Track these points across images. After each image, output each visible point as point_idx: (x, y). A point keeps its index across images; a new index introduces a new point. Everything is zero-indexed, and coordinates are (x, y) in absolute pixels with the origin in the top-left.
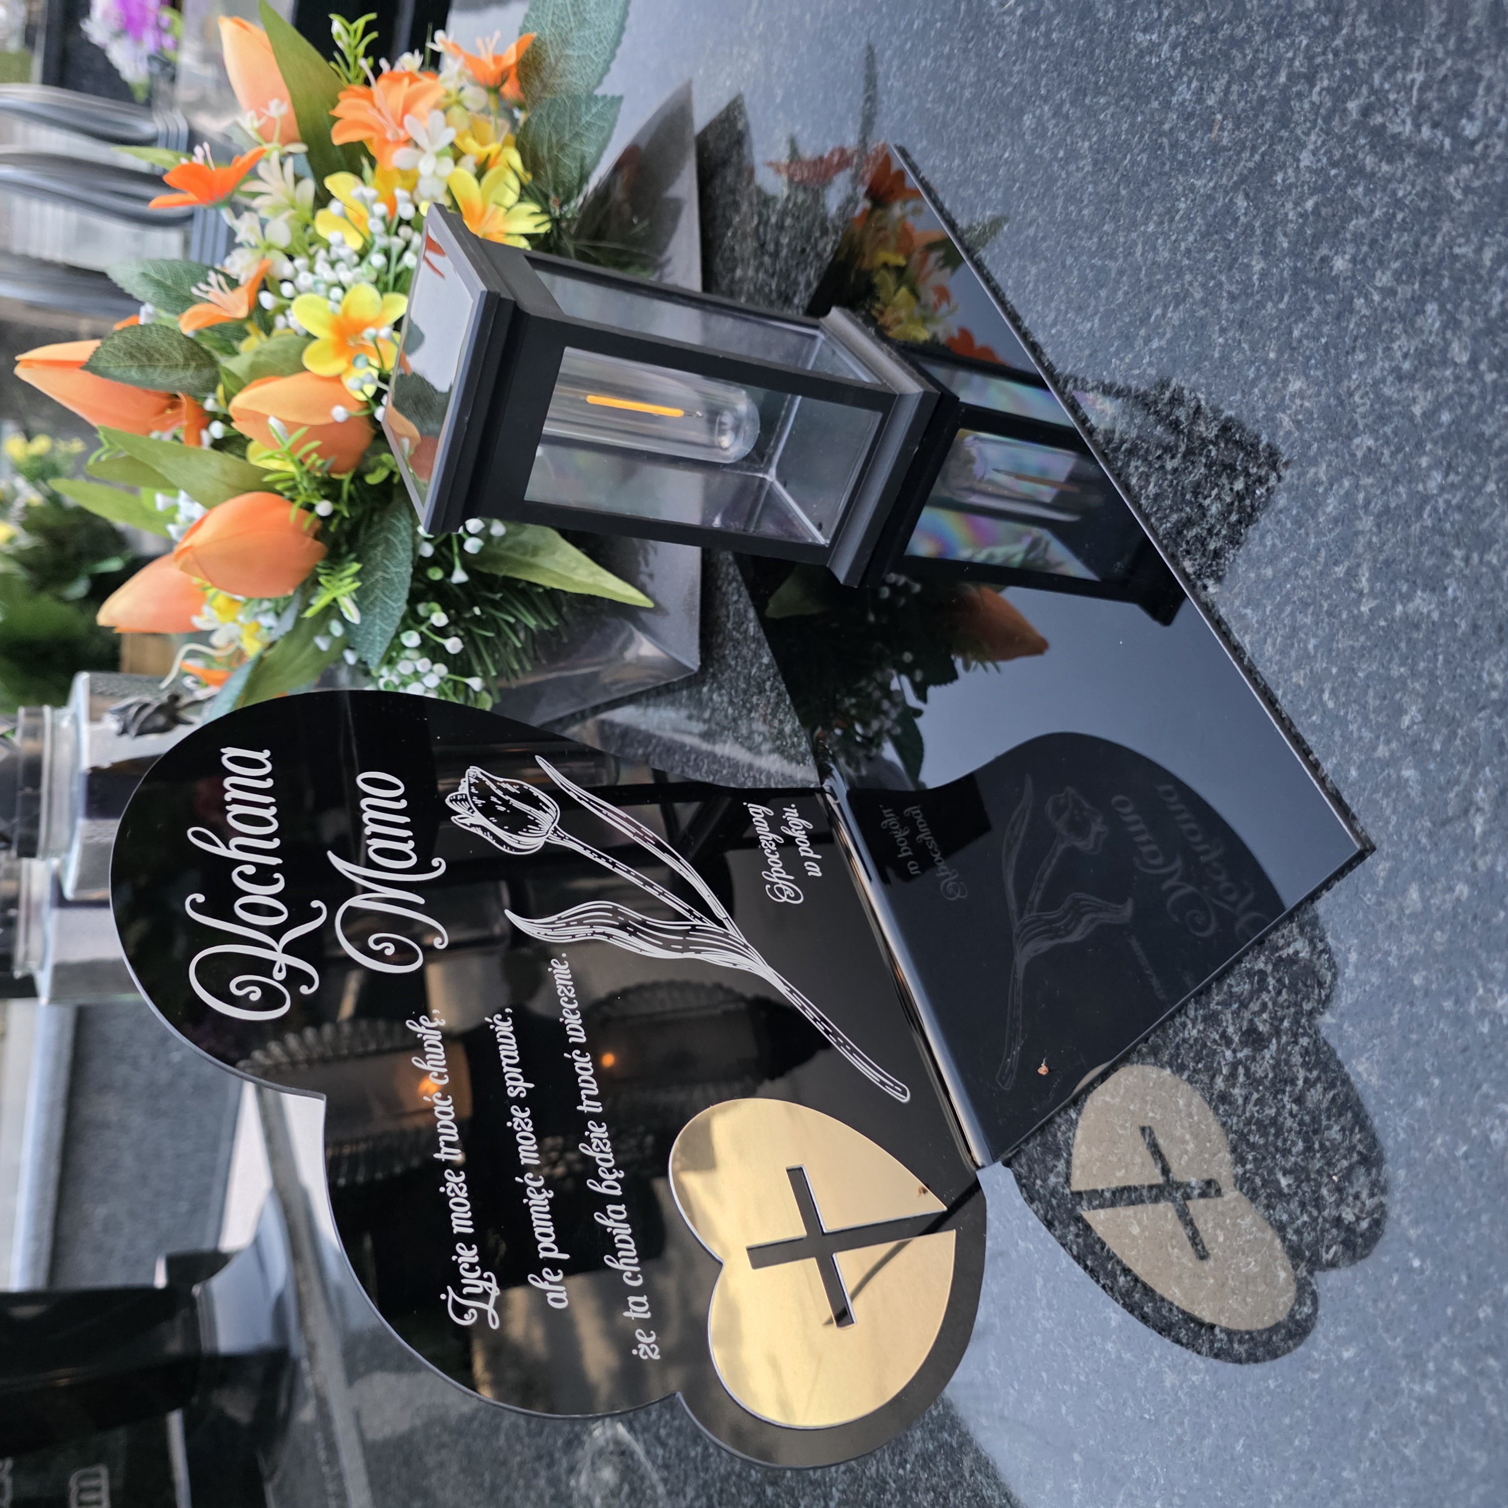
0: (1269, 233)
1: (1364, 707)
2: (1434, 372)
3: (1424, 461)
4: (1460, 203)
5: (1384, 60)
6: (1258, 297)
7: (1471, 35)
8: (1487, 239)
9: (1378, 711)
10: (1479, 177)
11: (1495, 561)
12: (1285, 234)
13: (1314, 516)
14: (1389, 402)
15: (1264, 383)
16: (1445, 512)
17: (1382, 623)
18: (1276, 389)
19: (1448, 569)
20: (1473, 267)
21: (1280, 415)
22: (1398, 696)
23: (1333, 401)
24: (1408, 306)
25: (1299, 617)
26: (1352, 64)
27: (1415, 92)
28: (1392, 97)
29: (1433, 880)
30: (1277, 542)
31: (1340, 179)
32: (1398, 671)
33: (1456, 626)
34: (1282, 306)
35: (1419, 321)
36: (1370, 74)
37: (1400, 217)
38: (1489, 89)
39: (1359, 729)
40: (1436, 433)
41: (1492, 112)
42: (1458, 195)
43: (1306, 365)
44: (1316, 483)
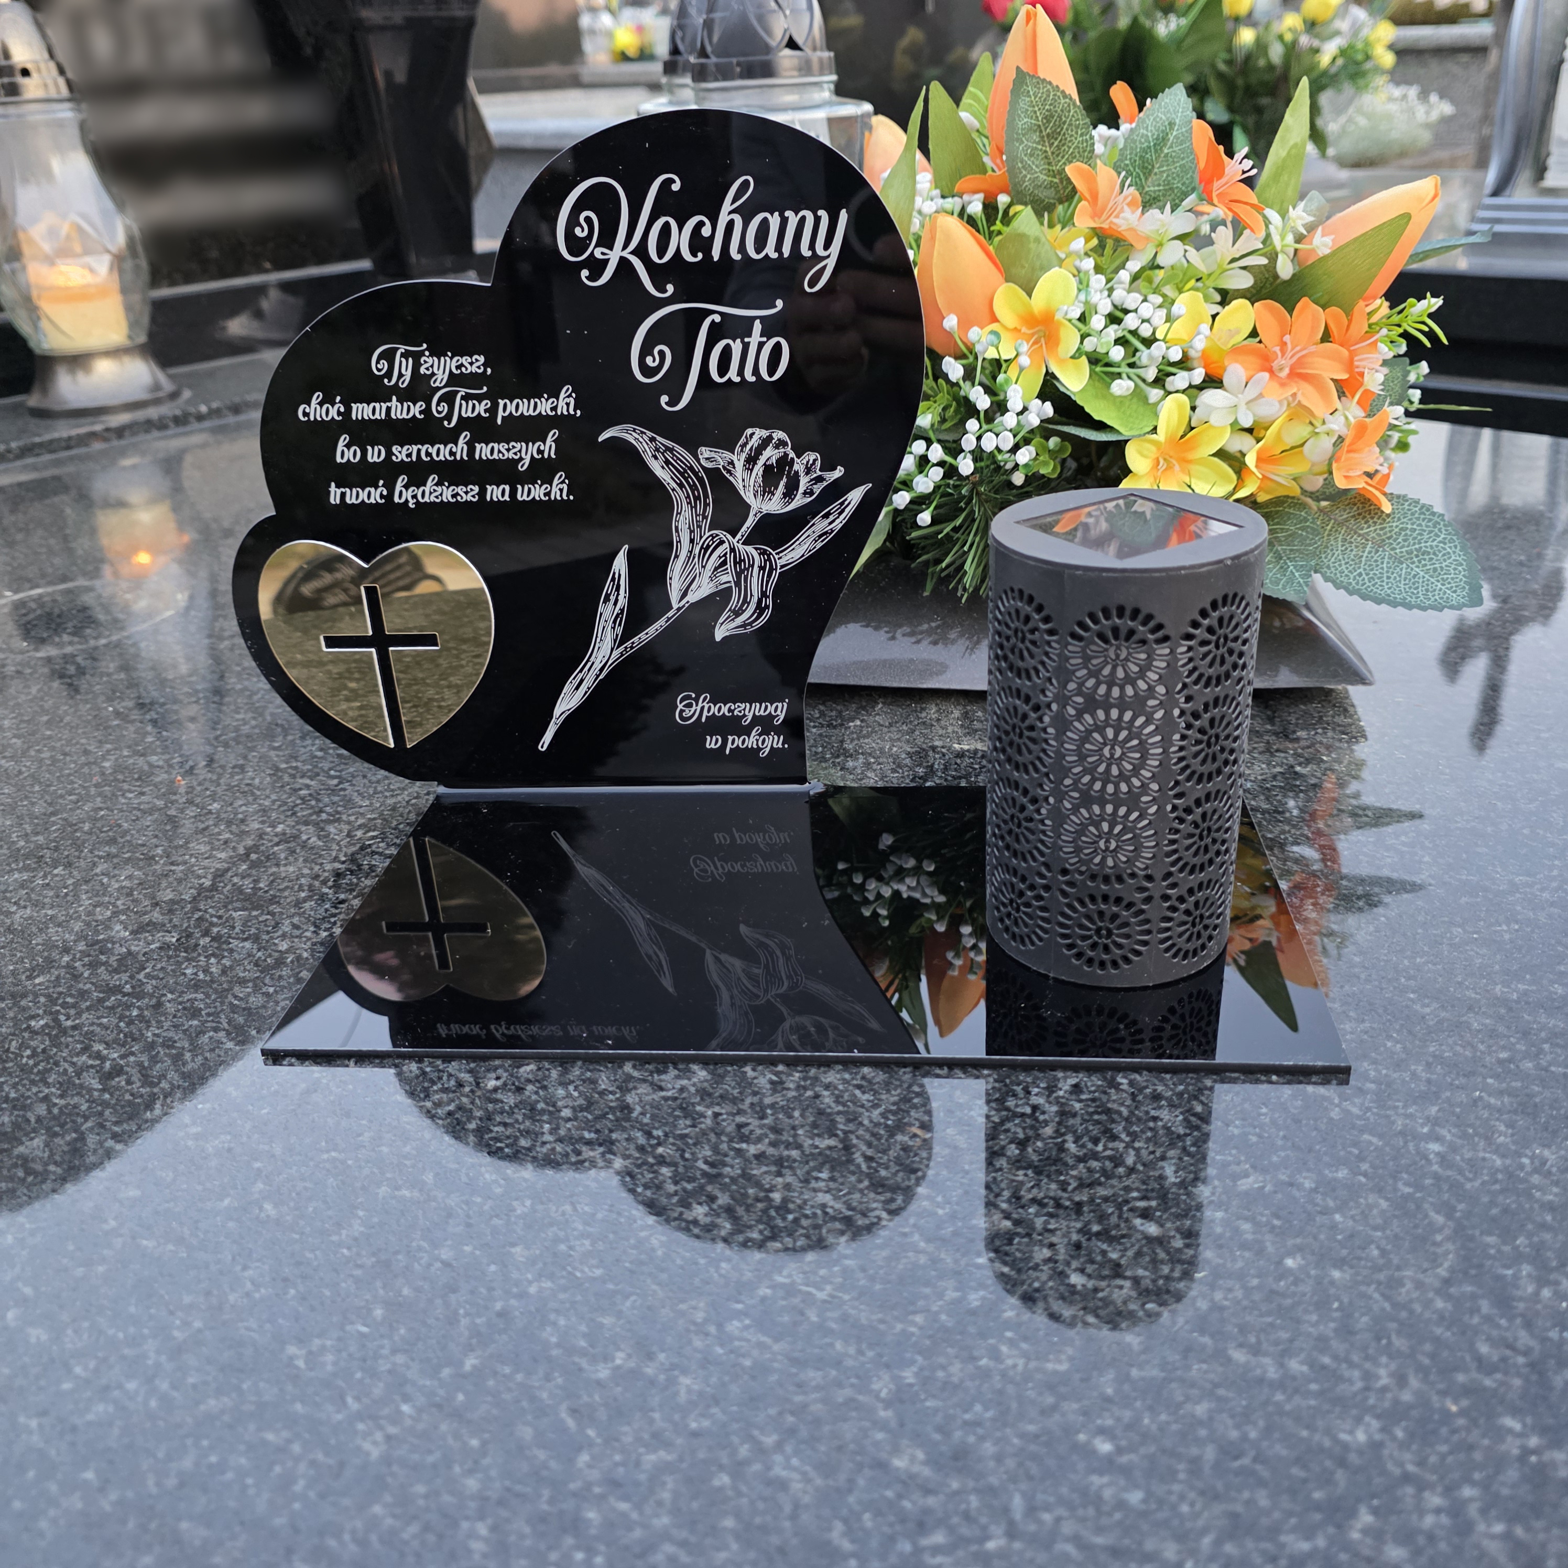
0: (777, 1161)
3: (468, 1248)
4: (673, 1307)
6: (724, 1146)
8: (622, 1321)
10: (685, 1324)
11: (343, 1285)
12: (765, 1173)
31: (779, 1221)
32: (312, 1206)
33: (314, 1251)
34: (699, 1162)
35: (593, 1262)
40: (484, 1260)
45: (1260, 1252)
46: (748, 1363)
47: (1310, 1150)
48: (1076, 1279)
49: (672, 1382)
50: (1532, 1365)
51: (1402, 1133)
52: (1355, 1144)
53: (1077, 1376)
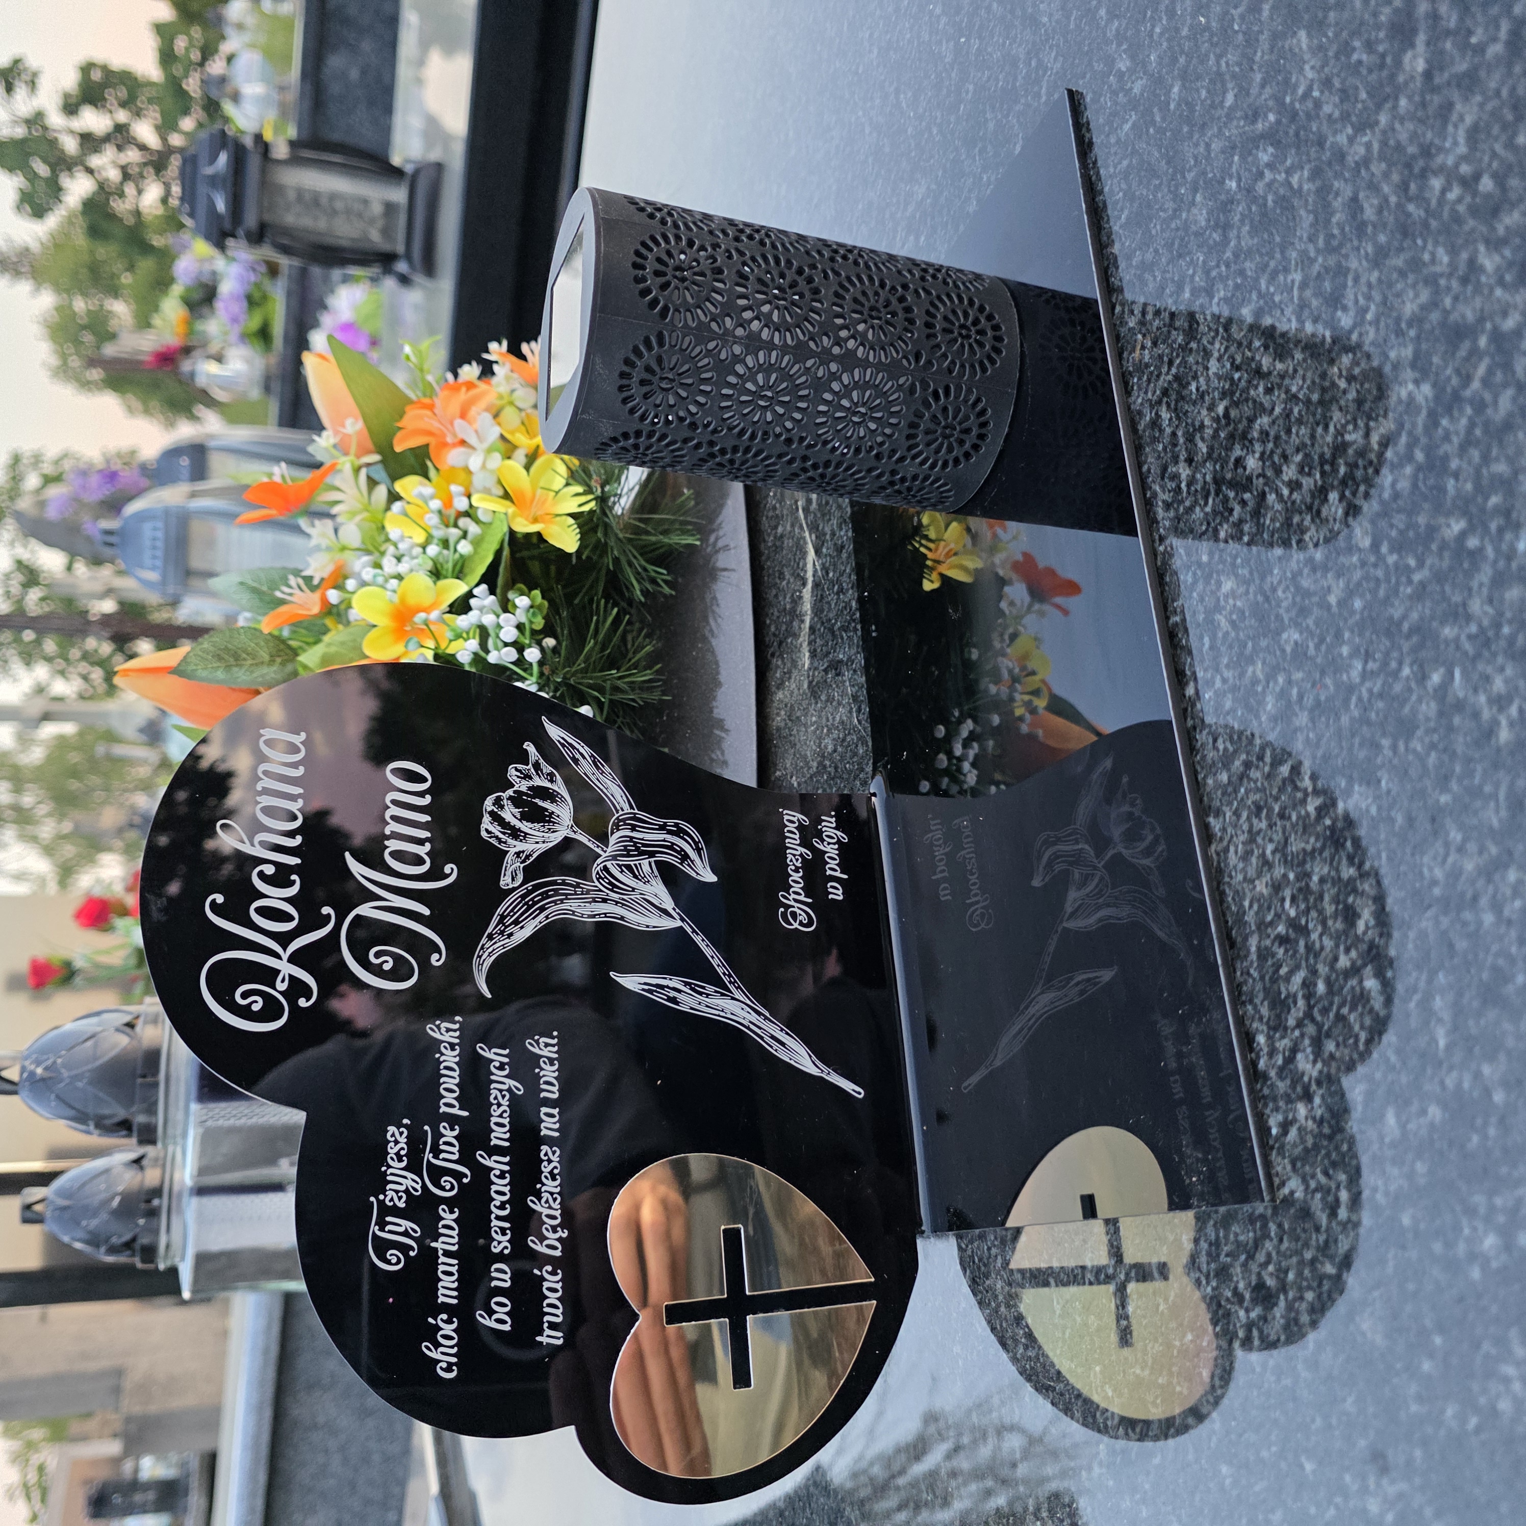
0: (1190, 439)
1: (1321, 912)
2: (1342, 559)
3: (1345, 650)
4: (1345, 392)
5: (1267, 265)
6: (1187, 503)
7: (1336, 231)
8: (1372, 424)
9: (1335, 916)
10: (1358, 364)
11: (1419, 748)
12: (1203, 439)
13: (1257, 717)
14: (1307, 594)
15: (1200, 586)
16: (1369, 700)
17: (1328, 822)
18: (1212, 592)
19: (1379, 760)
20: (1362, 453)
21: (1218, 617)
22: (1350, 900)
23: (1260, 598)
24: (1313, 496)
25: (1255, 821)
26: (1242, 273)
27: (1296, 292)
28: (1277, 299)
29: (1407, 1103)
30: (1229, 745)
31: (1243, 383)
32: (1348, 872)
33: (1392, 820)
34: (1208, 509)
35: (1324, 512)
36: (1257, 280)
37: (1296, 411)
38: (1356, 280)
39: (1321, 936)
40: (1351, 622)
41: (1362, 301)
42: (1343, 384)
43: (1233, 565)
44: (1255, 682)
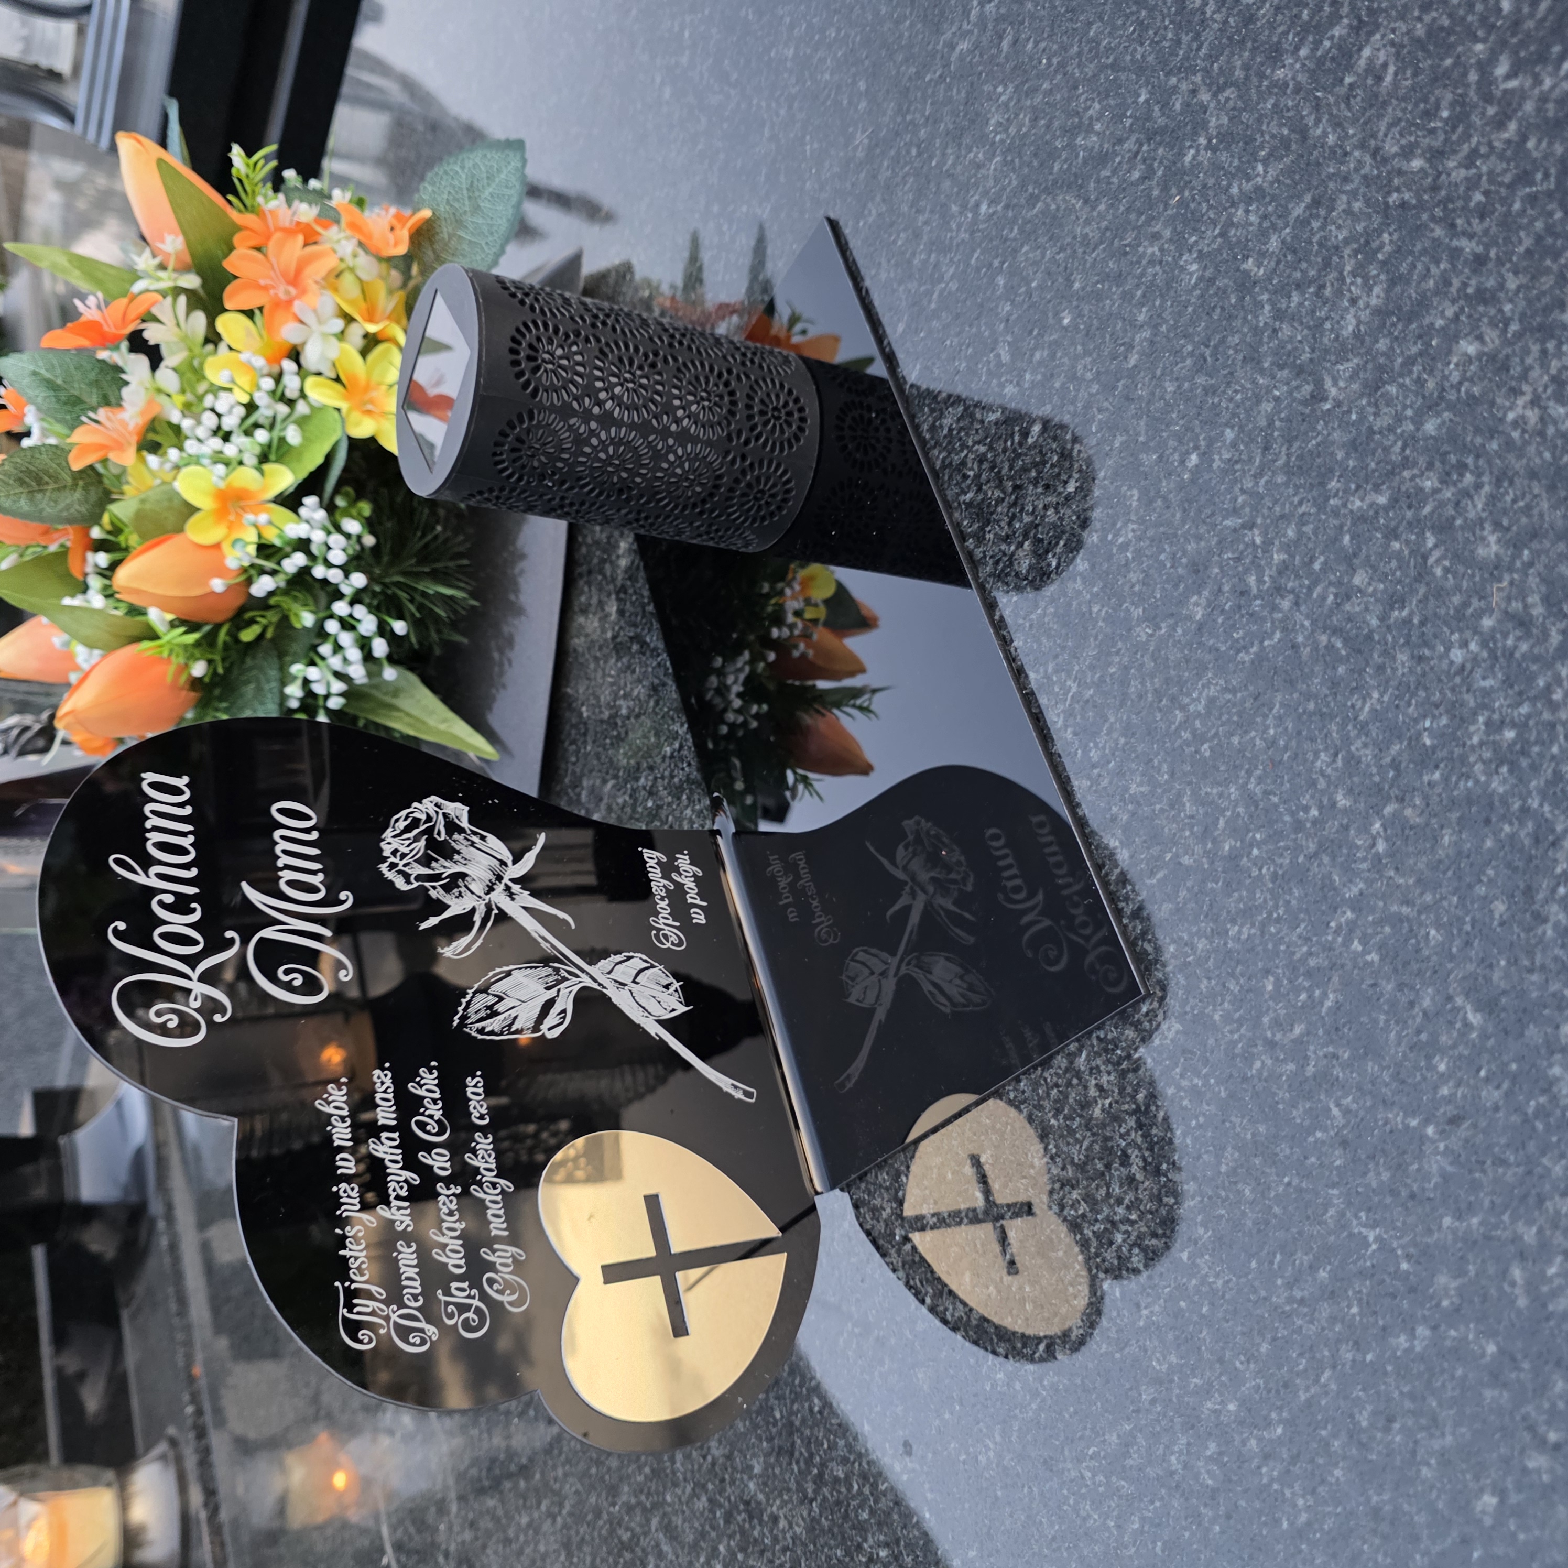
45: (1056, 344)
46: (1122, 740)
47: (981, 305)
48: (1071, 487)
49: (1134, 800)
50: (1149, 140)
51: (972, 233)
52: (978, 270)
53: (1143, 483)
